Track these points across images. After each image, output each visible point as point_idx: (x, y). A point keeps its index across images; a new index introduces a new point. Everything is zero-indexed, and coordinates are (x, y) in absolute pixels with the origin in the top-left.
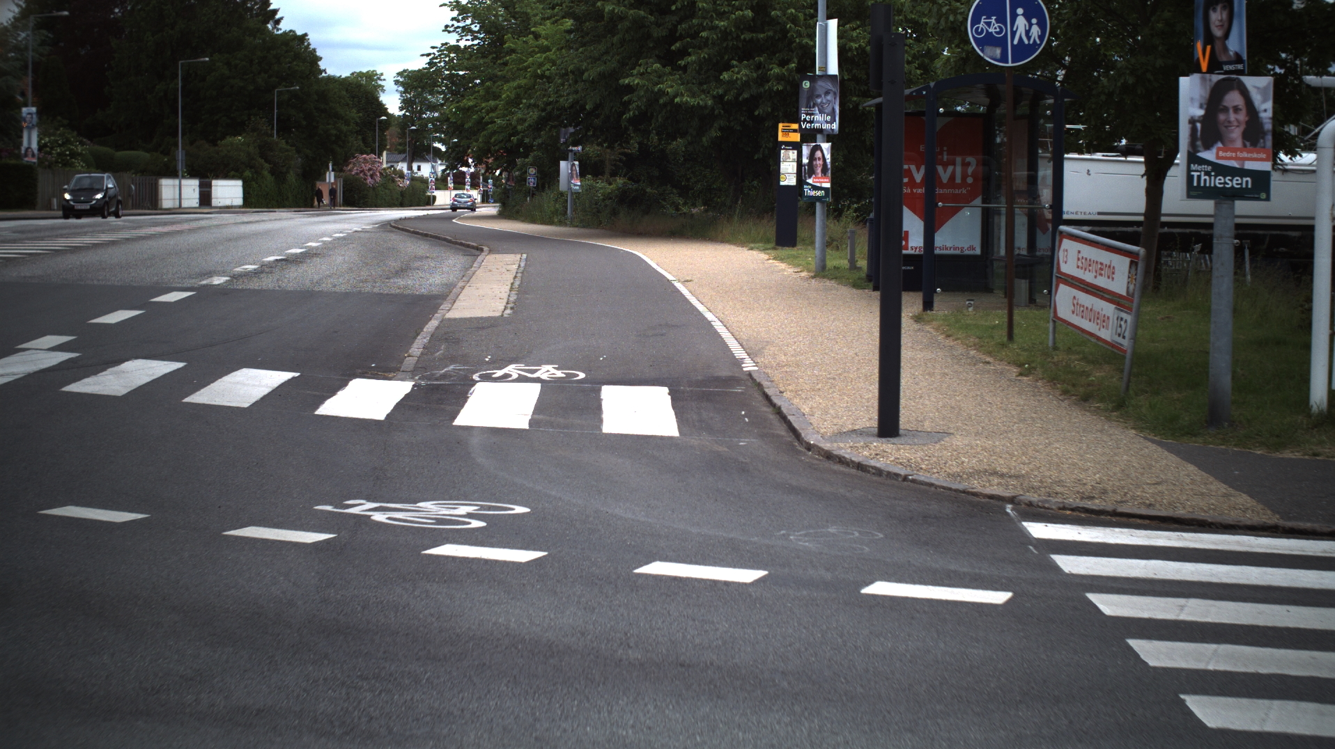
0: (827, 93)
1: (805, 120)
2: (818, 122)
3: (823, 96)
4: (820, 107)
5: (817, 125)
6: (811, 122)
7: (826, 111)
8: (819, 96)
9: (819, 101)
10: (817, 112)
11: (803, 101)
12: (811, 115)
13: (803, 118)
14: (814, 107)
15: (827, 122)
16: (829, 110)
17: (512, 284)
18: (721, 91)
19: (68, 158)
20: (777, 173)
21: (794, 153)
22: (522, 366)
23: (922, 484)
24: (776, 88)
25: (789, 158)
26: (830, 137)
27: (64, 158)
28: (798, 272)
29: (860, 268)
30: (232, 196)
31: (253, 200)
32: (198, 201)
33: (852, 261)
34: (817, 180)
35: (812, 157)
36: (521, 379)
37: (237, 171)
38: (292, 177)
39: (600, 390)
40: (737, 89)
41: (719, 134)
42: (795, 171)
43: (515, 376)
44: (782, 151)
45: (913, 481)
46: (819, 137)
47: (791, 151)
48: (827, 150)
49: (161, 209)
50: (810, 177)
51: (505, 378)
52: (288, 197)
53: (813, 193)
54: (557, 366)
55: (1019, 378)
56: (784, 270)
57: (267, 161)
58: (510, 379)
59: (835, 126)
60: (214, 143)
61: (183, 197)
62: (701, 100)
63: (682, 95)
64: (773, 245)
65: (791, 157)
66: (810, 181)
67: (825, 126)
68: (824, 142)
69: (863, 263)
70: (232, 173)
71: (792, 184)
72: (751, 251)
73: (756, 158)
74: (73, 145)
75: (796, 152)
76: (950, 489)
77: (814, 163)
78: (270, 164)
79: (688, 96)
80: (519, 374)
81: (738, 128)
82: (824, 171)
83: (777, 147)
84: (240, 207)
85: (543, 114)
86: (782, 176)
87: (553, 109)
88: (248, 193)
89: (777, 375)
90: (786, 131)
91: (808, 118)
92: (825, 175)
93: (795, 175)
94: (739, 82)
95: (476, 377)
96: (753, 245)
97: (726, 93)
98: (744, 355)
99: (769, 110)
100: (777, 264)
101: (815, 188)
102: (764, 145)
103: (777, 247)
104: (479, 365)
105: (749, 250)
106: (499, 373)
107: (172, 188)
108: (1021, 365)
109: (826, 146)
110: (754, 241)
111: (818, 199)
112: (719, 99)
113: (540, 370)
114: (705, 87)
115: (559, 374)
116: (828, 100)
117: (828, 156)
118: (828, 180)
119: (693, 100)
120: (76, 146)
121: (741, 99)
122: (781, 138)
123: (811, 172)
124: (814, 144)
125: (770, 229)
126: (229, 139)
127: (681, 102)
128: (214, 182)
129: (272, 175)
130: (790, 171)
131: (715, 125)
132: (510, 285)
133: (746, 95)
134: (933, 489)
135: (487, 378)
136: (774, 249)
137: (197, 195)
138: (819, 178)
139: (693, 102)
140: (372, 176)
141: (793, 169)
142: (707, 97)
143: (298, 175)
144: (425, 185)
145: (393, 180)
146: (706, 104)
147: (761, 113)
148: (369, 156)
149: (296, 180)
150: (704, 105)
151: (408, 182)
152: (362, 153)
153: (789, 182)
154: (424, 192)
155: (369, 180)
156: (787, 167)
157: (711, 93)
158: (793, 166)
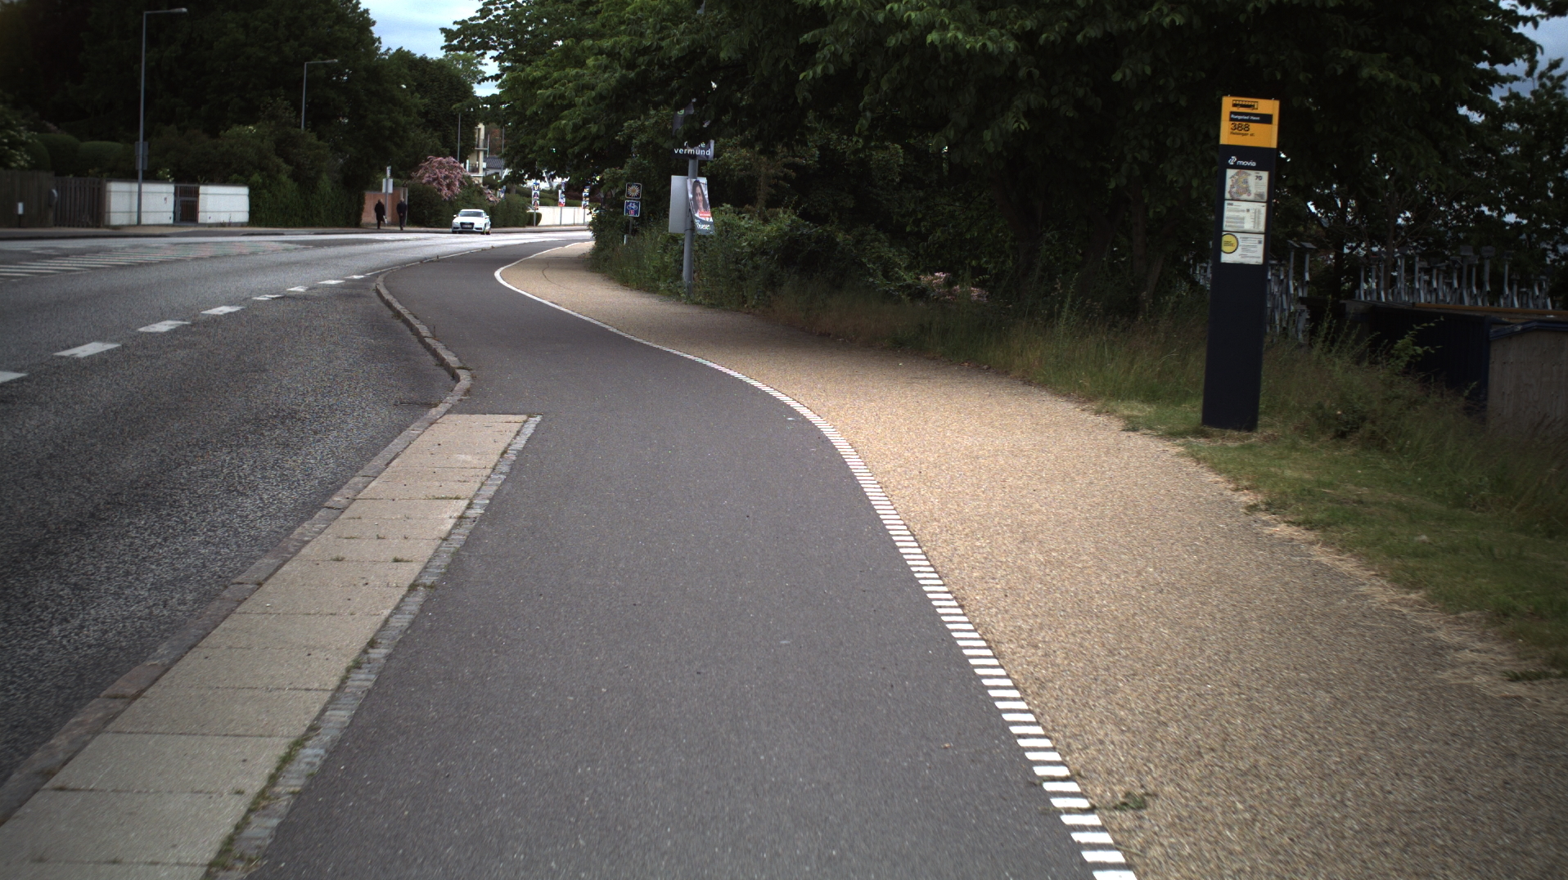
18: (1029, 24)
19: (6, 148)
20: (1212, 231)
21: (1260, 178)
24: (1168, 20)
25: (1247, 191)
30: (231, 209)
31: (264, 216)
32: (171, 216)
37: (241, 173)
38: (326, 184)
40: (1069, 21)
41: (1025, 125)
42: (1262, 228)
44: (1230, 173)
47: (1253, 173)
49: (109, 227)
52: (319, 212)
57: (288, 161)
60: (213, 133)
61: (144, 208)
62: (990, 39)
63: (944, 27)
65: (1253, 190)
70: (235, 176)
71: (1253, 261)
74: (15, 131)
75: (1265, 175)
78: (291, 165)
79: (958, 29)
81: (1070, 114)
83: (1218, 159)
84: (242, 225)
86: (1226, 238)
88: (257, 206)
90: (1242, 121)
93: (1262, 237)
97: (1042, 28)
99: (1148, 70)
107: (127, 197)
114: (994, 15)
119: (971, 39)
120: (19, 132)
121: (1079, 38)
122: (1227, 135)
126: (237, 129)
127: (941, 41)
128: (203, 189)
129: (295, 181)
130: (1248, 226)
131: (1017, 102)
133: (1093, 32)
136: (1198, 433)
137: (170, 206)
139: (972, 43)
140: (449, 186)
141: (1256, 221)
142: (1002, 35)
143: (337, 182)
144: (527, 199)
145: (481, 192)
146: (1002, 52)
147: (1128, 79)
148: (447, 159)
149: (332, 189)
150: (996, 51)
151: (502, 196)
152: (438, 156)
153: (1244, 256)
154: (525, 208)
155: (445, 191)
156: (1242, 215)
157: (1008, 27)
158: (1257, 212)
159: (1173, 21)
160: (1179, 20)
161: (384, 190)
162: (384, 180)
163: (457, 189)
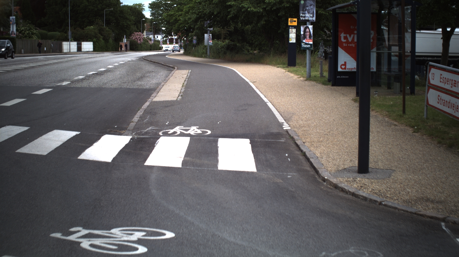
0: (311, 5)
1: (302, 16)
2: (307, 17)
3: (309, 6)
4: (308, 11)
5: (307, 18)
6: (304, 17)
7: (311, 12)
8: (308, 6)
9: (308, 8)
10: (307, 13)
11: (301, 8)
12: (304, 14)
13: (301, 15)
14: (305, 11)
15: (311, 17)
16: (312, 12)
17: (183, 84)
18: (265, 7)
19: (31, 35)
20: (288, 38)
22: (182, 127)
23: (390, 208)
24: (286, 6)
25: (293, 32)
26: (312, 23)
27: (29, 35)
28: (299, 78)
29: (325, 77)
30: (89, 48)
31: (97, 49)
32: (76, 50)
33: (321, 74)
34: (307, 41)
35: (305, 31)
36: (182, 135)
37: (91, 39)
39: (217, 141)
40: (271, 6)
41: (265, 23)
42: (295, 37)
43: (179, 133)
44: (290, 29)
45: (385, 205)
46: (308, 23)
47: (293, 29)
48: (311, 28)
49: (63, 53)
50: (304, 40)
51: (173, 135)
52: (109, 48)
53: (306, 46)
54: (198, 127)
55: (414, 134)
56: (293, 77)
57: (101, 35)
58: (176, 134)
59: (314, 19)
60: (83, 29)
61: (71, 48)
62: (258, 9)
63: (251, 8)
64: (287, 66)
66: (304, 41)
67: (310, 19)
68: (310, 25)
69: (326, 74)
70: (89, 39)
72: (278, 68)
73: (279, 32)
74: (33, 30)
75: (295, 29)
76: (407, 211)
77: (306, 34)
78: (103, 36)
79: (253, 8)
80: (180, 132)
81: (272, 20)
82: (310, 37)
83: (288, 28)
84: (92, 51)
85: (198, 16)
86: (290, 39)
87: (202, 14)
88: (95, 47)
89: (300, 132)
90: (291, 22)
91: (303, 15)
92: (310, 39)
93: (295, 39)
94: (272, 3)
95: (161, 133)
96: (278, 66)
97: (267, 7)
98: (283, 121)
99: (284, 13)
100: (290, 74)
101: (306, 44)
102: (282, 27)
103: (288, 67)
104: (163, 126)
105: (277, 68)
106: (171, 131)
107: (67, 45)
108: (413, 127)
109: (311, 27)
110: (279, 64)
111: (308, 48)
112: (264, 9)
113: (190, 129)
114: (259, 5)
115: (199, 131)
116: (311, 8)
117: (312, 31)
118: (311, 41)
119: (255, 9)
120: (34, 30)
121: (273, 9)
122: (289, 24)
123: (305, 37)
124: (306, 26)
125: (285, 59)
126: (88, 27)
127: (250, 10)
128: (82, 43)
129: (104, 40)
130: (293, 37)
131: (263, 19)
132: (182, 84)
133: (275, 8)
134: (397, 211)
135: (166, 134)
136: (287, 67)
137: (76, 47)
138: (308, 40)
139: (255, 10)
140: (140, 40)
141: (294, 36)
142: (260, 8)
143: (113, 40)
144: (159, 43)
145: (148, 41)
146: (260, 11)
147: (281, 15)
148: (139, 33)
149: (112, 42)
150: (259, 11)
151: (153, 42)
152: (136, 32)
153: (293, 41)
154: (159, 45)
155: (139, 41)
156: (292, 35)
157: (261, 7)
158: (294, 35)
159: (287, 6)
160: (288, 5)
161: (124, 42)
162: (124, 39)
163: (142, 41)
